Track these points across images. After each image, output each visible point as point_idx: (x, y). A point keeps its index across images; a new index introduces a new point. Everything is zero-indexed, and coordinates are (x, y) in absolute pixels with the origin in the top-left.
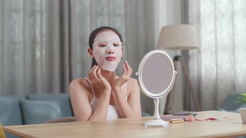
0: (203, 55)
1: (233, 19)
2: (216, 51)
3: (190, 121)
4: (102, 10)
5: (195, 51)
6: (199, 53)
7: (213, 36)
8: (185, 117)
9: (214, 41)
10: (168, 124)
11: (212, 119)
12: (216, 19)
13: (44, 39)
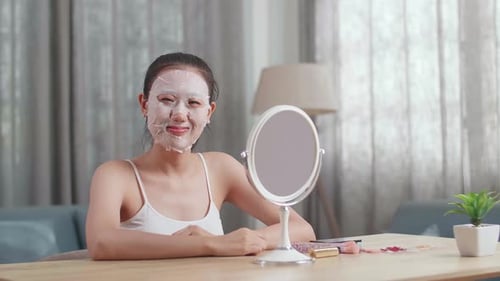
0: (344, 125)
1: (407, 52)
2: (373, 118)
3: (350, 253)
4: (138, 33)
5: (328, 118)
6: (337, 122)
7: (365, 87)
8: (339, 245)
9: (368, 98)
10: (309, 258)
11: (395, 249)
12: (371, 52)
13: (18, 94)
